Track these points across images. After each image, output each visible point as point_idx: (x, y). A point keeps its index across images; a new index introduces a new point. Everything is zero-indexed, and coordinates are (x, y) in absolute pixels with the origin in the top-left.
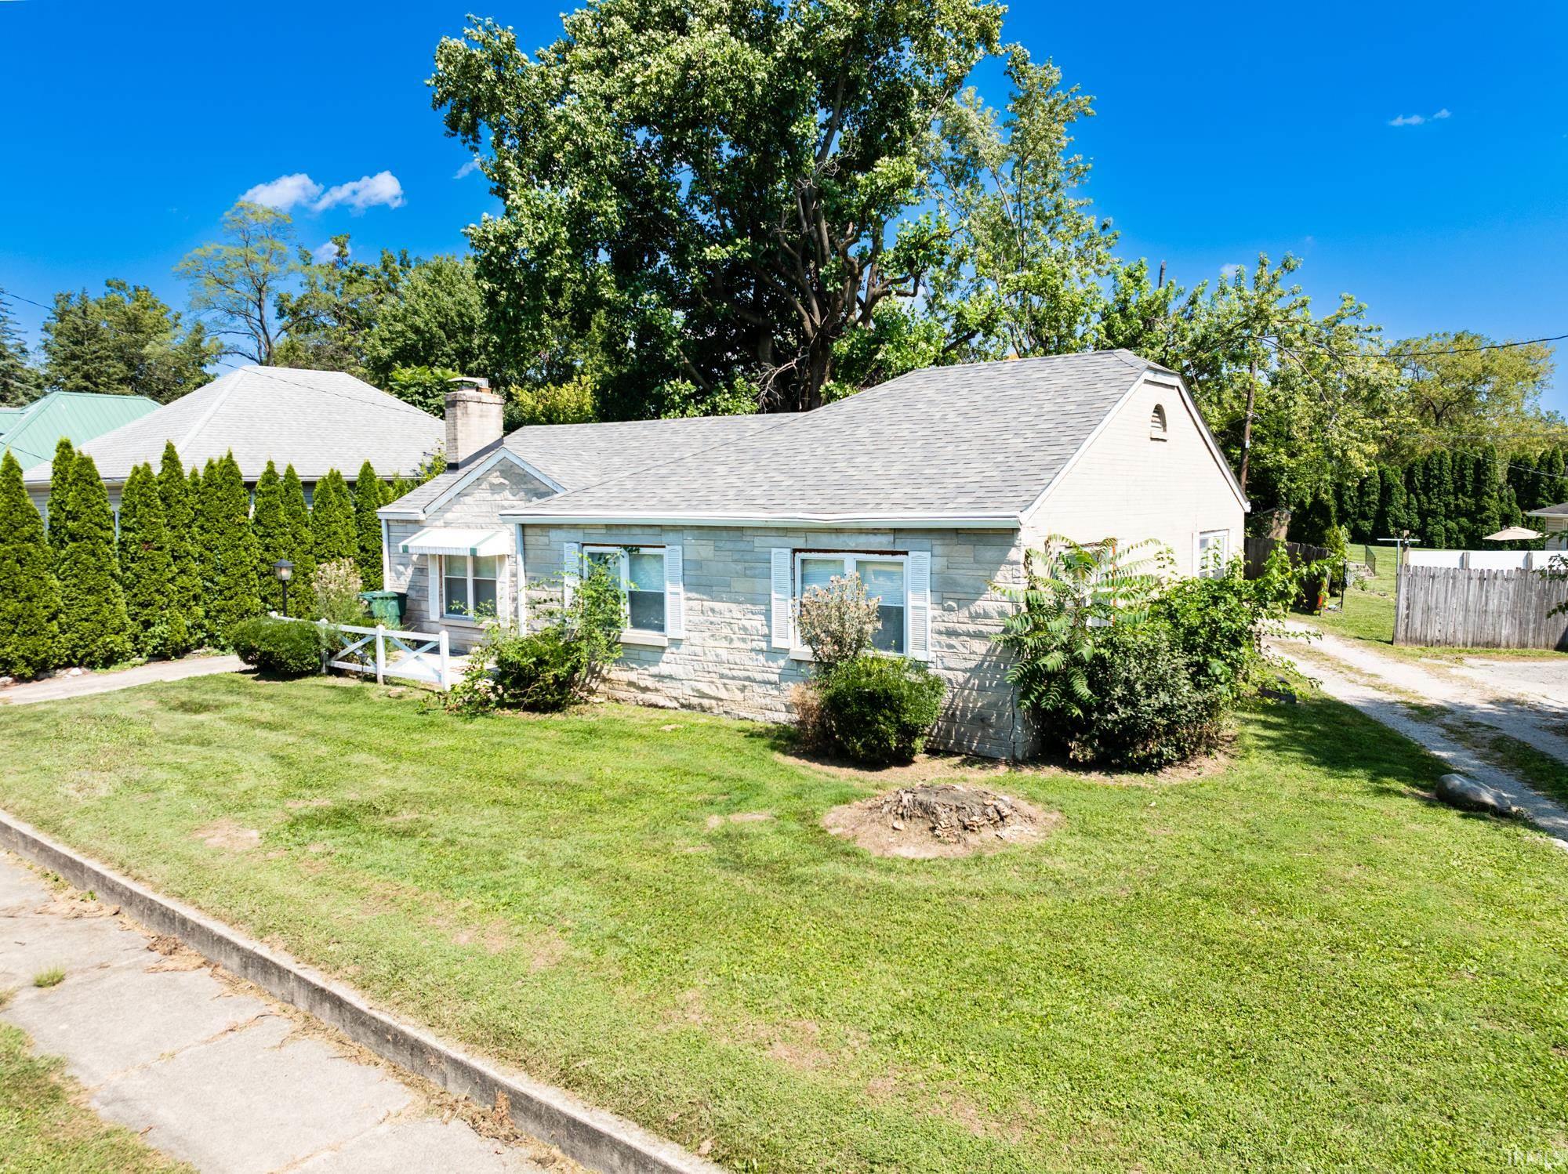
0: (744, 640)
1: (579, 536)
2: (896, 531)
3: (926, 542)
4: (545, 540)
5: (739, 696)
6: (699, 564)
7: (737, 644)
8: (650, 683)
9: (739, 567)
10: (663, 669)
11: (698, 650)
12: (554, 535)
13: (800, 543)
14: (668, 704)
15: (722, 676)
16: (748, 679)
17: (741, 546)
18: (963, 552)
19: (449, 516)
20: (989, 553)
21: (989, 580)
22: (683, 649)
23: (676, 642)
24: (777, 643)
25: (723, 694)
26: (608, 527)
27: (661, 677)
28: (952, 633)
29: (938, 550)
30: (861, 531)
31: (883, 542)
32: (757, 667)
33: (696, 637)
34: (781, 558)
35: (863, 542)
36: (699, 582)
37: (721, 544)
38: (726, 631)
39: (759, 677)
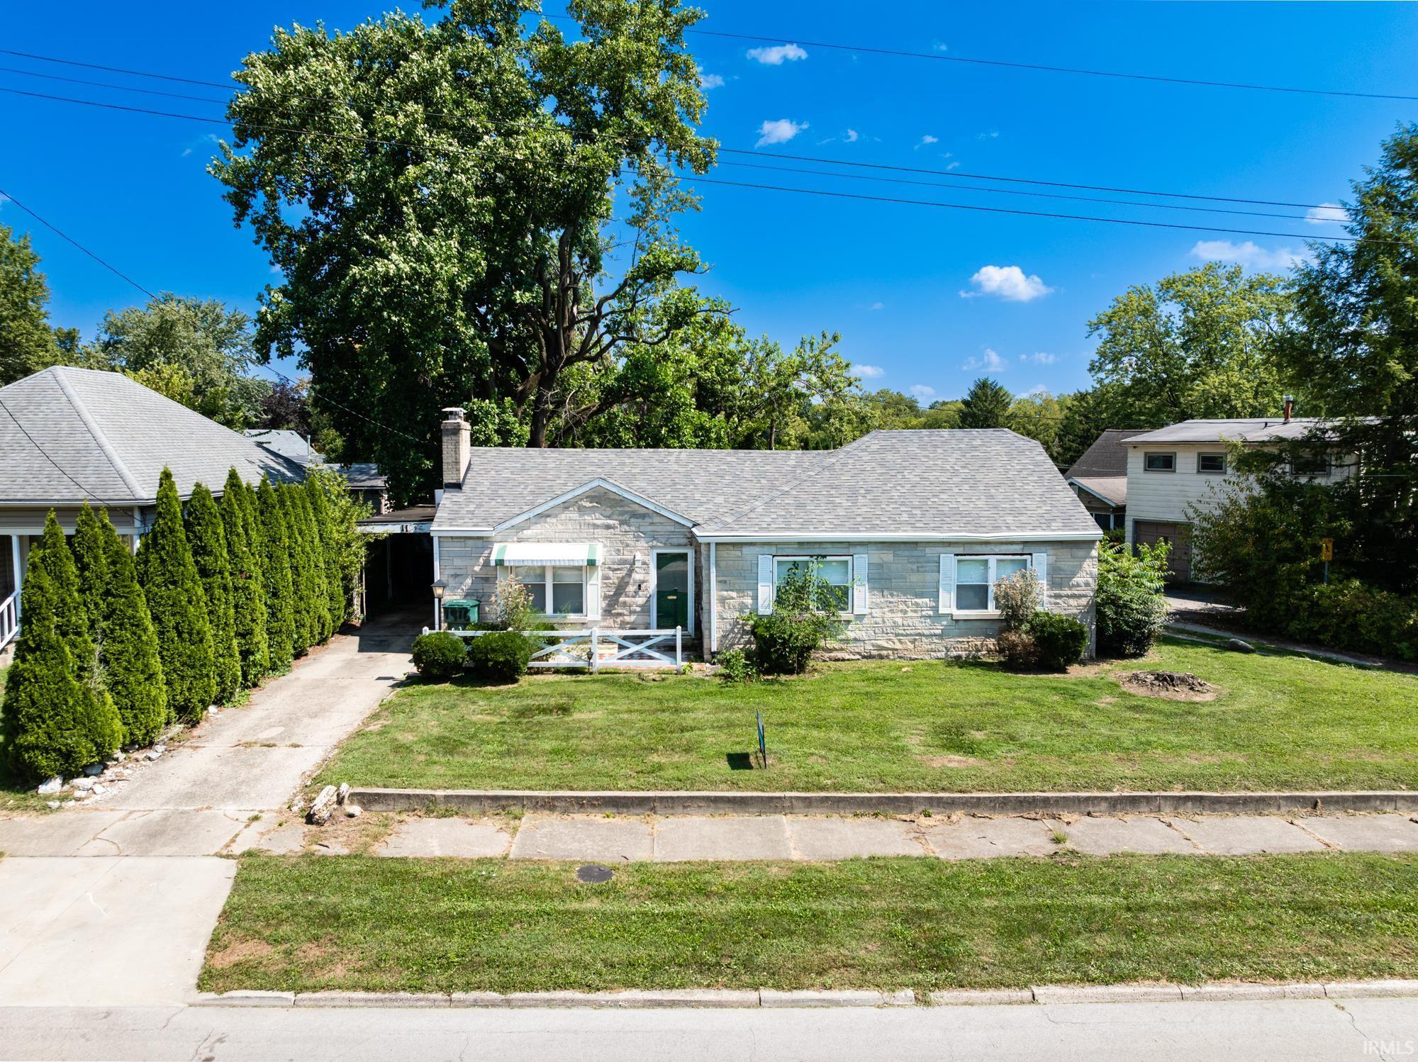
1: (773, 550)
2: (1025, 543)
3: (1043, 548)
4: (738, 553)
5: (911, 646)
6: (883, 566)
9: (915, 567)
10: (849, 635)
11: (879, 620)
12: (746, 550)
13: (960, 550)
14: (852, 657)
15: (897, 635)
16: (919, 634)
17: (916, 553)
18: (1065, 553)
19: (527, 533)
20: (1081, 553)
21: (1080, 567)
22: (866, 620)
23: (860, 617)
24: (942, 611)
25: (898, 646)
26: (801, 543)
28: (1059, 596)
29: (1051, 552)
30: (1002, 543)
32: (925, 627)
33: (876, 612)
34: (948, 558)
35: (1004, 549)
36: (881, 581)
37: (899, 553)
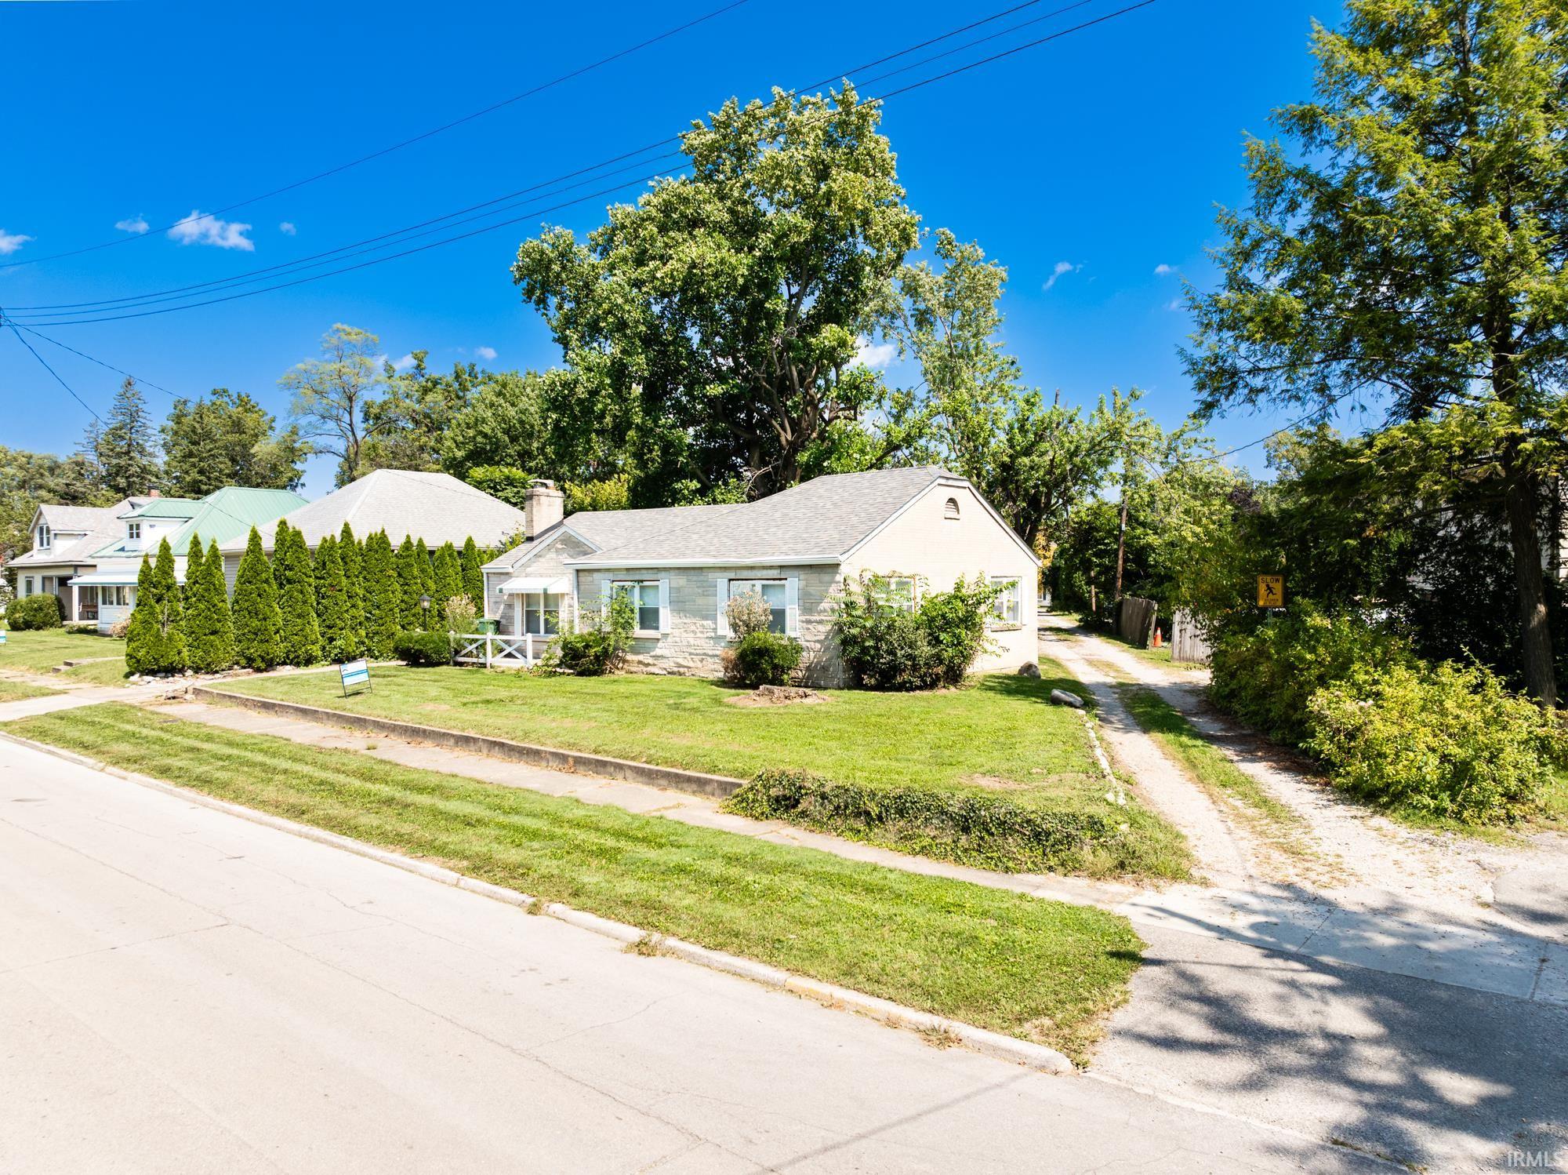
0: (702, 632)
1: (611, 576)
2: (781, 567)
3: (796, 573)
4: (590, 579)
5: (700, 665)
6: (678, 590)
7: (699, 635)
8: (650, 661)
9: (700, 591)
10: (658, 652)
11: (678, 639)
12: (596, 575)
13: (732, 576)
14: (661, 672)
15: (691, 654)
16: (705, 654)
17: (701, 578)
18: (814, 577)
19: (529, 570)
20: (826, 577)
21: (827, 591)
22: (669, 639)
23: (665, 635)
24: (720, 632)
25: (691, 664)
26: (628, 570)
27: (656, 657)
28: (809, 622)
29: (802, 577)
30: (764, 568)
31: (775, 573)
32: (709, 647)
33: (676, 632)
34: (722, 583)
35: (767, 573)
36: (680, 605)
37: (691, 577)
38: (693, 628)
39: (710, 653)
